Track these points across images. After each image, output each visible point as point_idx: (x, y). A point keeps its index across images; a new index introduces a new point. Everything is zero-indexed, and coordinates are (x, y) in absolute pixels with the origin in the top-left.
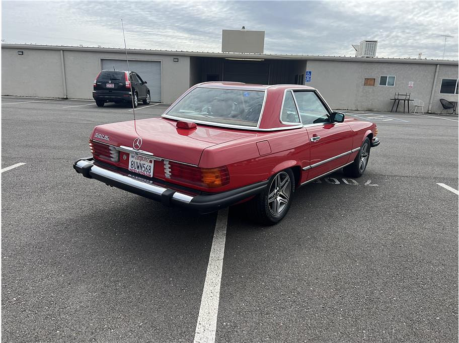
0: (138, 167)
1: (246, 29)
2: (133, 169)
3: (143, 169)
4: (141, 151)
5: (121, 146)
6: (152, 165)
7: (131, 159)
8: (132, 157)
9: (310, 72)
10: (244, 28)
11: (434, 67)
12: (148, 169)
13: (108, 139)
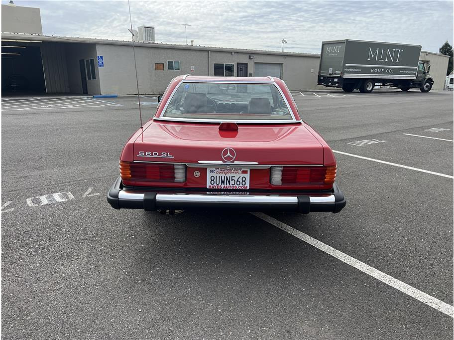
0: (223, 182)
1: (15, 5)
2: (215, 185)
3: (232, 182)
4: (236, 162)
5: (199, 162)
6: (248, 176)
7: (209, 175)
8: (211, 171)
9: (102, 57)
10: (11, 2)
11: (207, 53)
12: (241, 181)
13: (170, 156)
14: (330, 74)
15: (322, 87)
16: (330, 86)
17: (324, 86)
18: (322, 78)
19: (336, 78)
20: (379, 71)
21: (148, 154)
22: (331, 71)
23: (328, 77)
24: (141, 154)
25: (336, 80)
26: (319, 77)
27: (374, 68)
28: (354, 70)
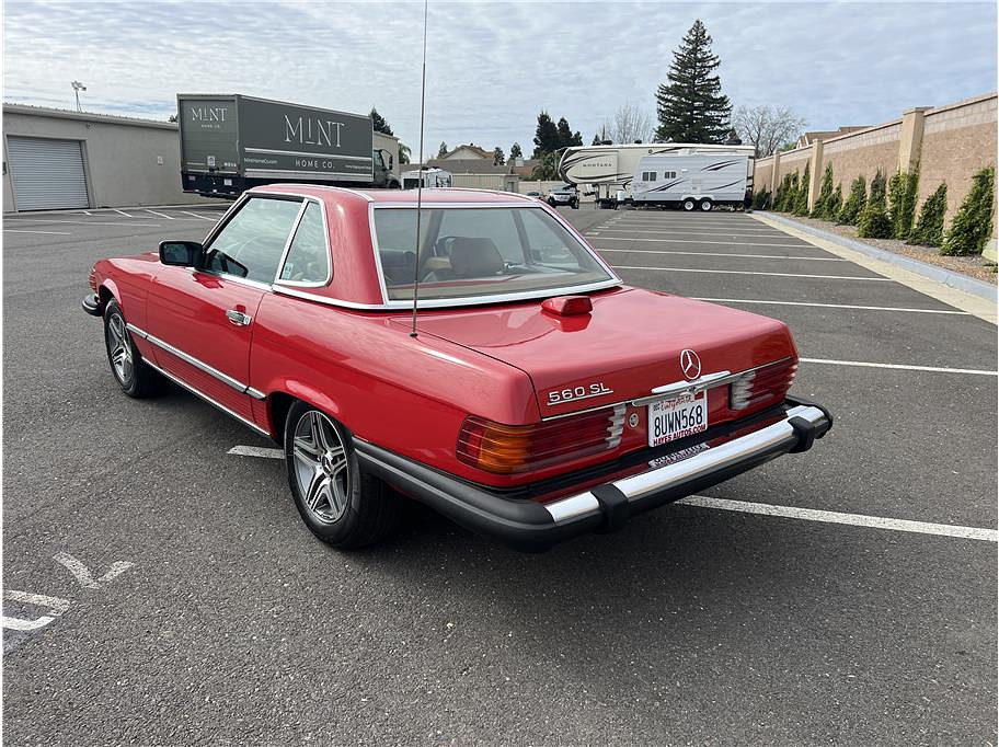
0: (671, 426)
2: (661, 435)
3: (683, 423)
6: (703, 402)
7: (653, 417)
8: (656, 408)
12: (695, 416)
13: (607, 391)
14: (212, 169)
15: (196, 198)
16: (215, 196)
17: (202, 195)
18: (192, 178)
19: (229, 178)
20: (310, 164)
21: (567, 396)
22: (211, 162)
23: (207, 176)
24: (555, 398)
25: (228, 183)
26: (185, 175)
27: (301, 158)
28: (263, 161)
